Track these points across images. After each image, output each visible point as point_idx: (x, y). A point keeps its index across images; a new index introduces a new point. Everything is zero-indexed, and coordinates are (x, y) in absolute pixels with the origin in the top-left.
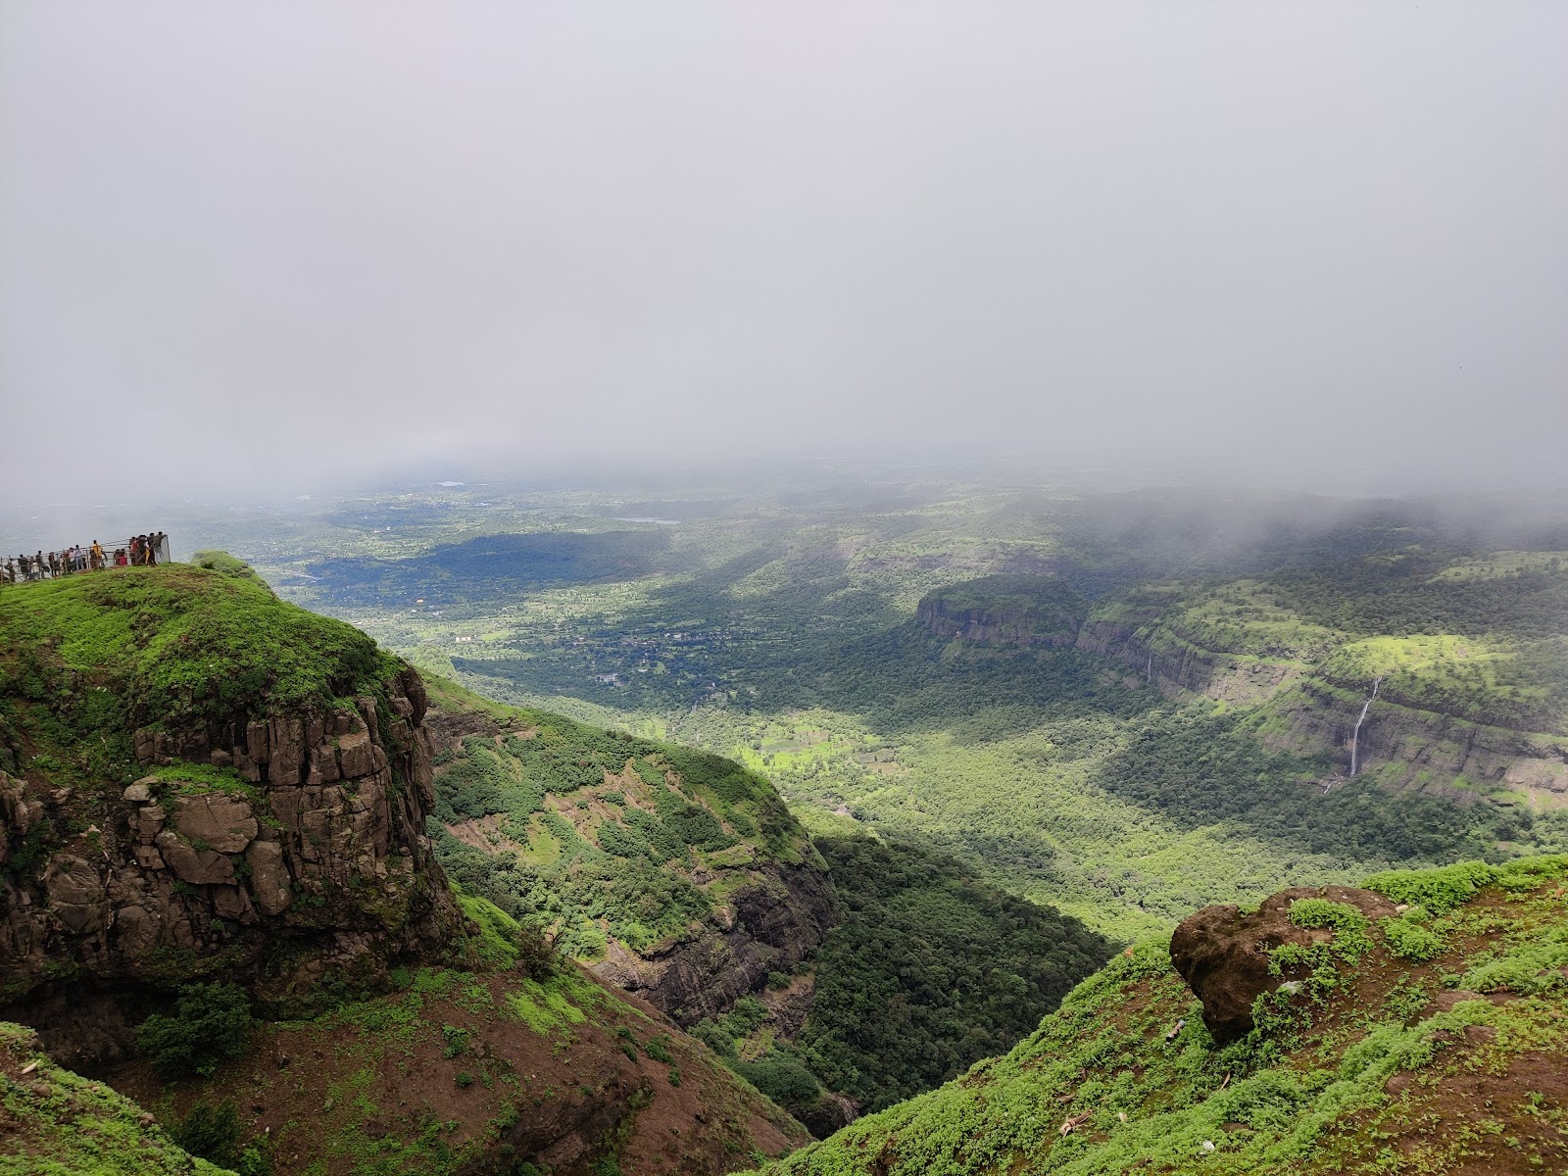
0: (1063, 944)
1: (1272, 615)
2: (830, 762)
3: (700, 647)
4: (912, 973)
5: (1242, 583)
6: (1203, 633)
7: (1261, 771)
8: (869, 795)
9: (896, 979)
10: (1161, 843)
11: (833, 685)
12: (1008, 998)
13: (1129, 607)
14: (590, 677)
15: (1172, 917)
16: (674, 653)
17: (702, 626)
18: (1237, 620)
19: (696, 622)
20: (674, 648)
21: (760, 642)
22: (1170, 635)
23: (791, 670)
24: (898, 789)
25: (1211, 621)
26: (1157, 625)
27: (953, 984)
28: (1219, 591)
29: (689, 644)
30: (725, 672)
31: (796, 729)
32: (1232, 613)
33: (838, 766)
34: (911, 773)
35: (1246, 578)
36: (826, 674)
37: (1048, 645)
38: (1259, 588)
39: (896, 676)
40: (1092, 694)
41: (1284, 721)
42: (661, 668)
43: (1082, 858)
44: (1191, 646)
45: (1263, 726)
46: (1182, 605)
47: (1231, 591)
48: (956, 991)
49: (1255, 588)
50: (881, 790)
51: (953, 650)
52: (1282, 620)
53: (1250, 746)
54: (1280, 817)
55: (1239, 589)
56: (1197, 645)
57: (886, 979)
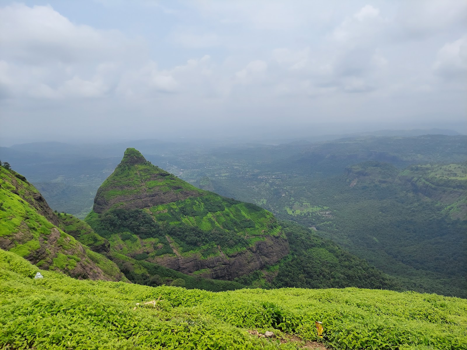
0: (357, 267)
1: (459, 175)
2: (311, 213)
3: (279, 180)
4: (308, 269)
5: (451, 165)
6: (434, 180)
7: (450, 224)
8: (322, 223)
9: (302, 270)
10: (412, 243)
11: (316, 192)
12: (337, 280)
13: (412, 172)
14: (248, 187)
15: (412, 266)
16: (272, 181)
17: (281, 174)
18: (447, 176)
19: (279, 173)
20: (272, 180)
21: (297, 179)
22: (424, 180)
23: (305, 187)
24: (331, 222)
25: (438, 176)
26: (420, 177)
27: (321, 274)
28: (443, 167)
29: (277, 179)
30: (286, 187)
31: (303, 204)
32: (446, 174)
33: (314, 214)
34: (336, 218)
35: (453, 163)
36: (315, 188)
37: (385, 182)
38: (457, 166)
39: (335, 190)
40: (397, 198)
41: (459, 209)
42: (268, 185)
43: (385, 246)
44: (430, 184)
45: (452, 210)
46: (429, 171)
47: (447, 167)
48: (321, 276)
49: (456, 167)
50: (326, 222)
51: (354, 183)
52: (463, 177)
53: (447, 216)
54: (454, 239)
55: (450, 167)
56: (432, 184)
57: (300, 270)
